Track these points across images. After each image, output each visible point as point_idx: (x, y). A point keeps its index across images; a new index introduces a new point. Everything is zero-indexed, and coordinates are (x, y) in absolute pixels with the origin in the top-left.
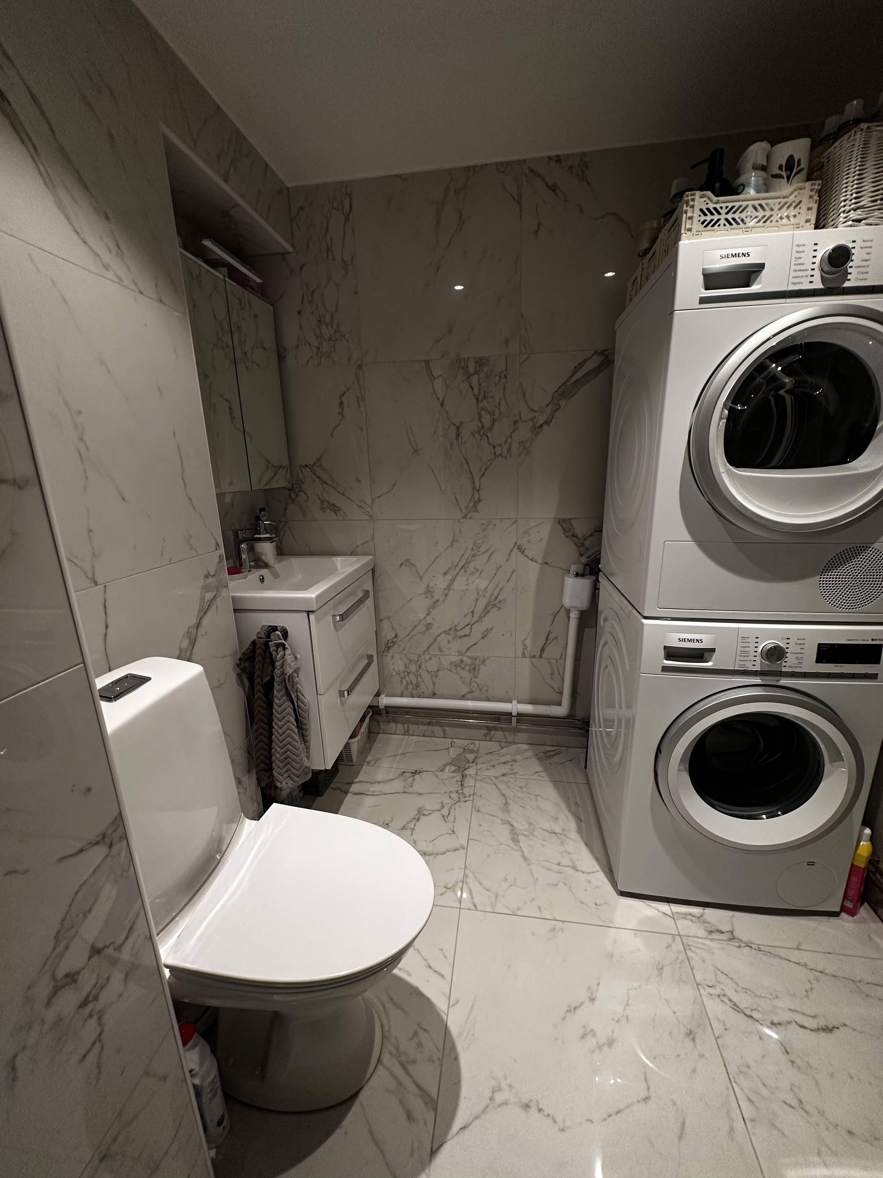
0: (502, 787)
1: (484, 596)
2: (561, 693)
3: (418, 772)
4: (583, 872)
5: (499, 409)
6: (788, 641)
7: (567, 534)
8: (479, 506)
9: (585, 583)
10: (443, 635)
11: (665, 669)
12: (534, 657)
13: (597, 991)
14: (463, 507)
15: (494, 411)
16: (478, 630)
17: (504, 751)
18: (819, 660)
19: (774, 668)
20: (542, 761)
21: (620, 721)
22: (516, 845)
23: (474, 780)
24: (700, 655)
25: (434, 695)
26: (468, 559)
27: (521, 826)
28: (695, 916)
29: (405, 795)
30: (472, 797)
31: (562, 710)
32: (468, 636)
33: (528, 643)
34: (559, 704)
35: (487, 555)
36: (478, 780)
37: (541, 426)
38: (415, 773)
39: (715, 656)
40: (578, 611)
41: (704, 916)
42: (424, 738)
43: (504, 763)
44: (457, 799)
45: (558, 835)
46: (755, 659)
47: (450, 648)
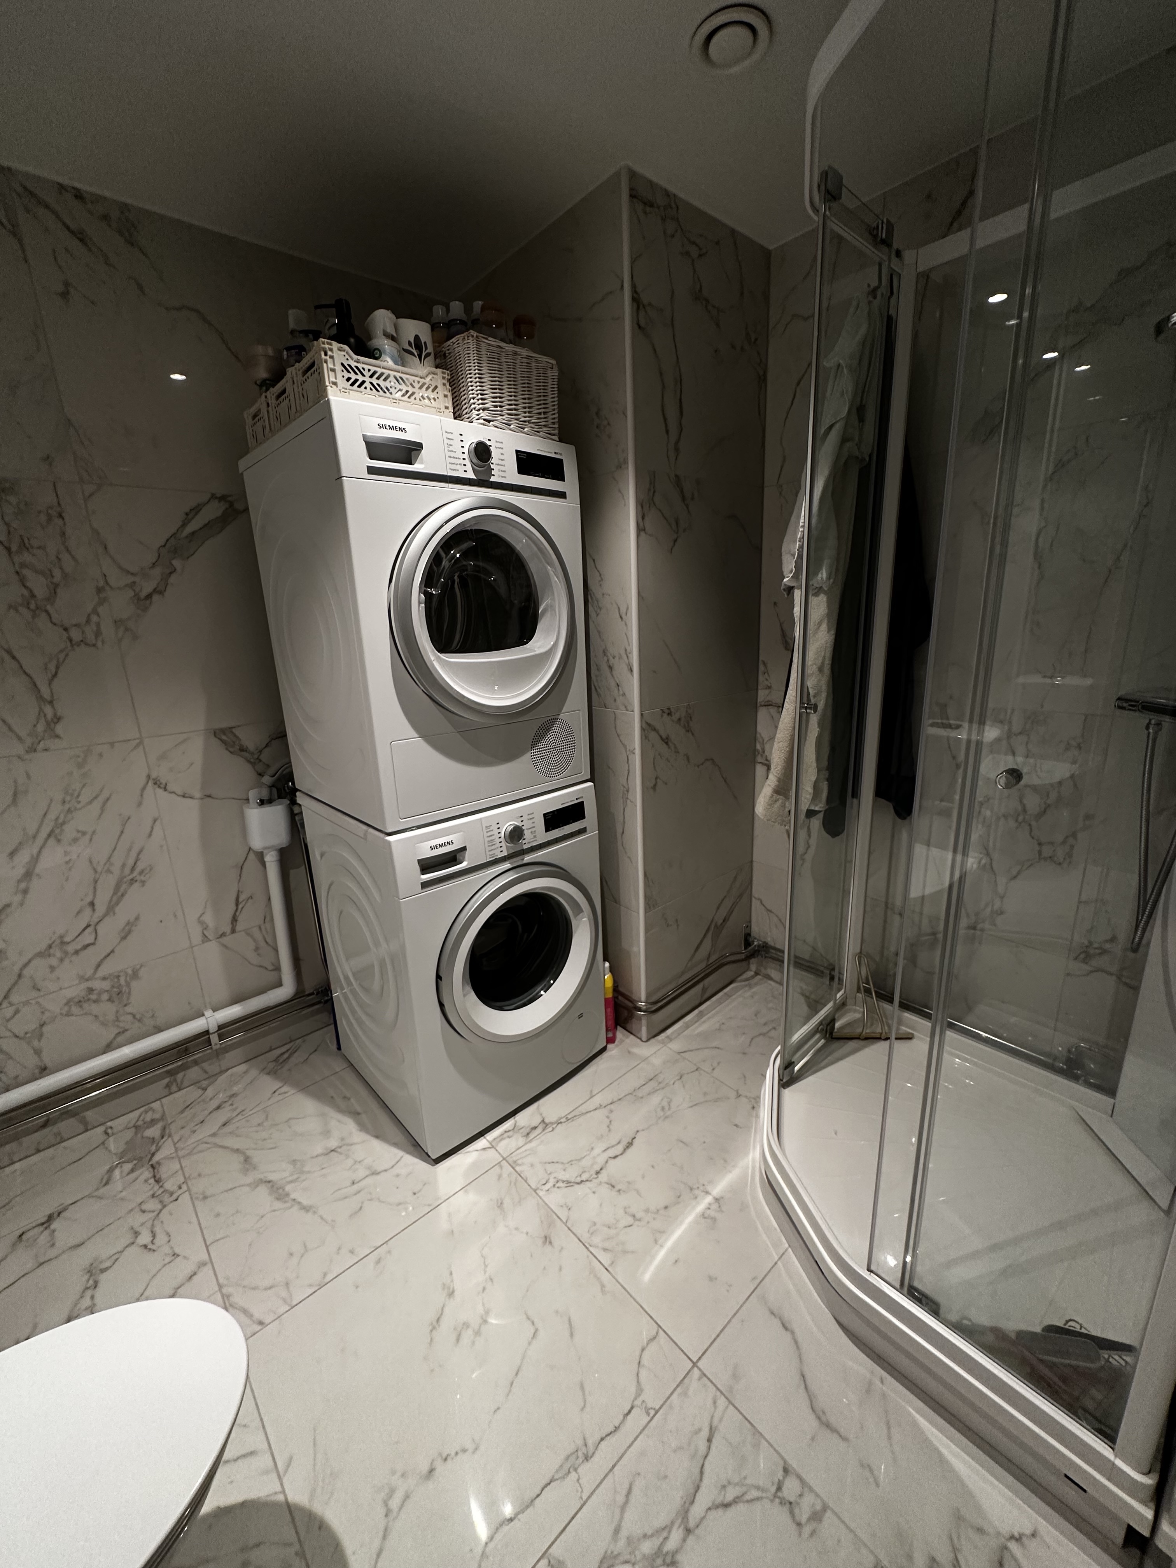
0: (230, 1142)
1: (109, 871)
2: (278, 968)
3: (55, 1215)
4: (386, 1171)
5: (61, 568)
6: (522, 819)
7: (231, 749)
8: (59, 729)
9: (277, 812)
10: (34, 963)
11: (425, 885)
12: (223, 935)
13: (452, 1281)
14: (23, 734)
15: (50, 571)
16: (109, 930)
17: (210, 1092)
18: (547, 830)
19: (518, 848)
20: (275, 1073)
21: (382, 964)
22: (285, 1202)
23: (176, 1160)
24: (452, 858)
25: (44, 1071)
26: (57, 819)
27: (279, 1172)
28: (510, 1131)
29: (45, 1269)
30: (184, 1187)
31: (286, 990)
32: (93, 944)
33: (208, 919)
34: (279, 984)
35: (97, 805)
36: (184, 1157)
37: (149, 596)
38: (50, 1218)
39: (467, 853)
40: (276, 850)
41: (517, 1124)
42: (42, 1154)
43: (218, 1108)
44: (159, 1206)
45: (339, 1150)
46: (501, 845)
47: (58, 978)
